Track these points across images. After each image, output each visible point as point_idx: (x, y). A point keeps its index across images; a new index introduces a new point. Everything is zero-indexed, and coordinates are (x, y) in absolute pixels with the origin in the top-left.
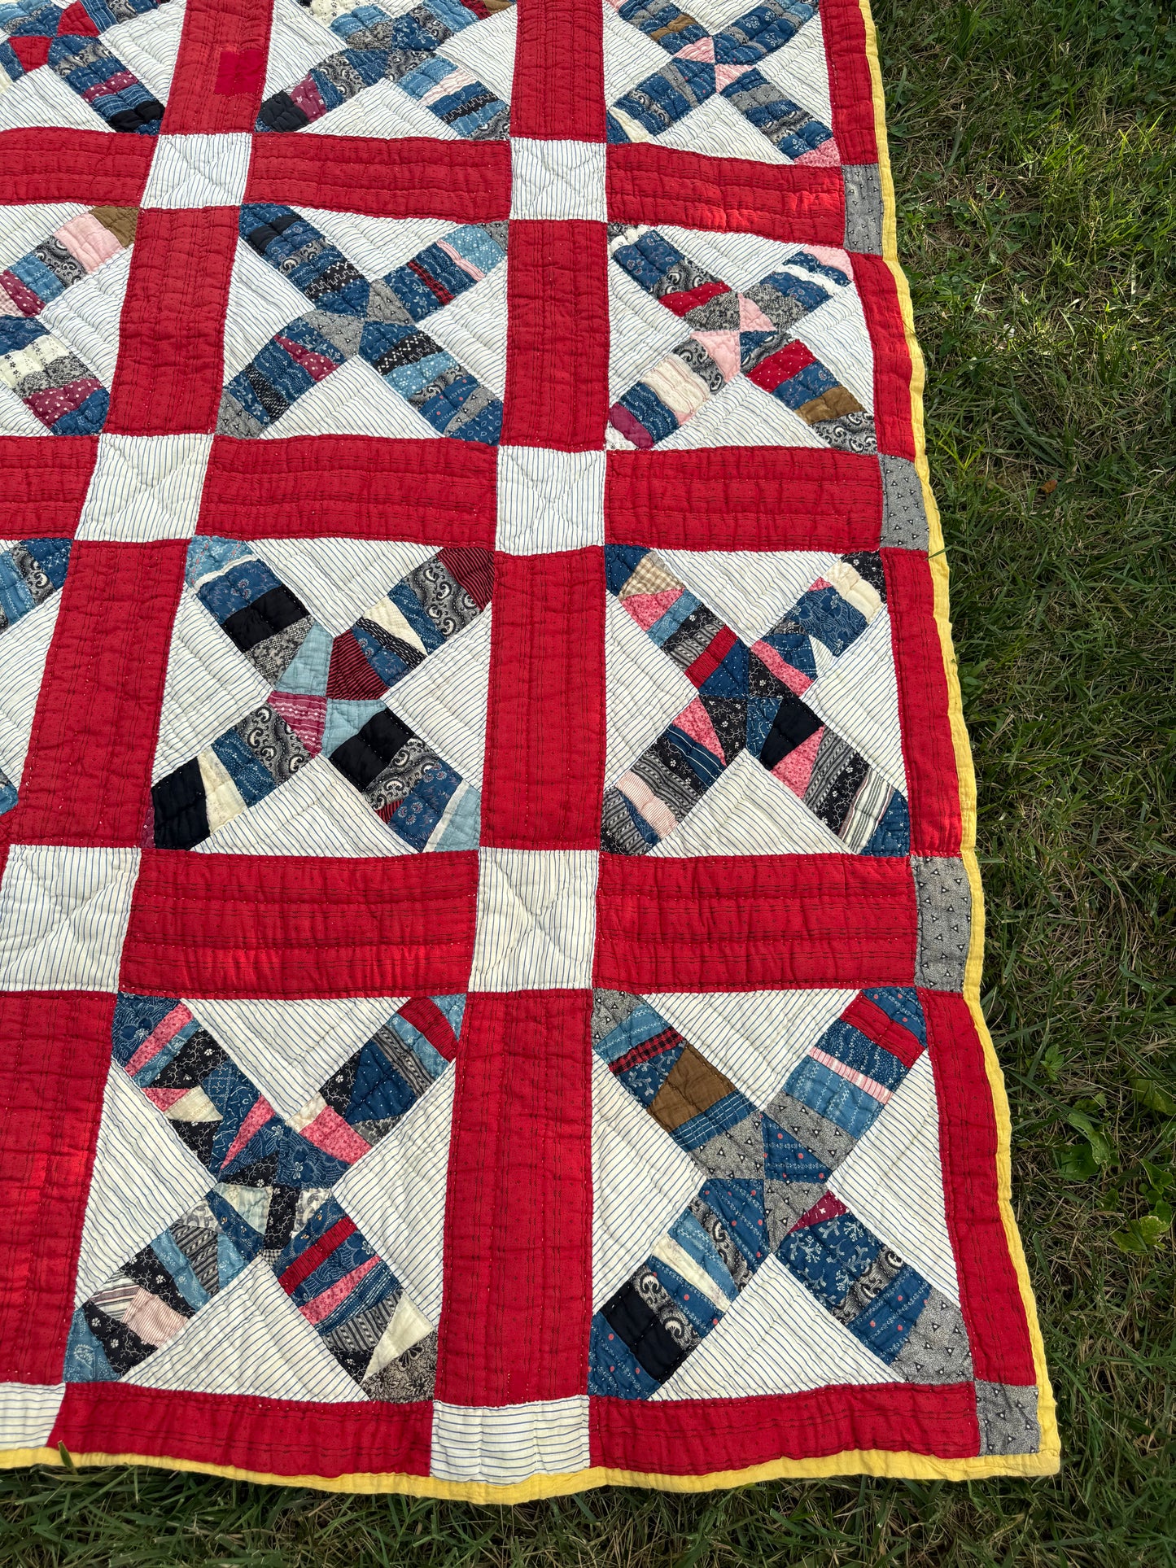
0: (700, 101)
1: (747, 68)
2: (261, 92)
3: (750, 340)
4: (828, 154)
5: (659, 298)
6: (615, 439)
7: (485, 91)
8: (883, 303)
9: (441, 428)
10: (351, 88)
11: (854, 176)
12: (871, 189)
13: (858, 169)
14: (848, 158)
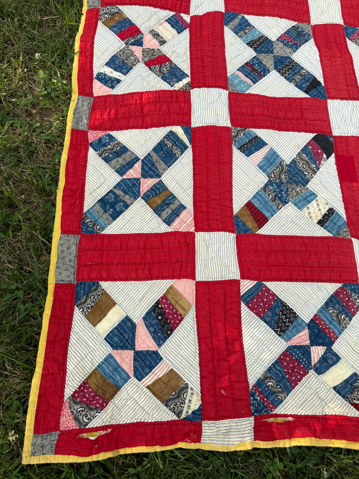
0: (149, 154)
1: (125, 177)
2: (336, 157)
3: (139, 43)
4: (93, 136)
5: (171, 61)
6: (187, 18)
7: (244, 152)
8: (85, 66)
9: (243, 17)
10: (300, 156)
11: (84, 125)
12: (77, 120)
13: (81, 128)
14: (85, 134)
